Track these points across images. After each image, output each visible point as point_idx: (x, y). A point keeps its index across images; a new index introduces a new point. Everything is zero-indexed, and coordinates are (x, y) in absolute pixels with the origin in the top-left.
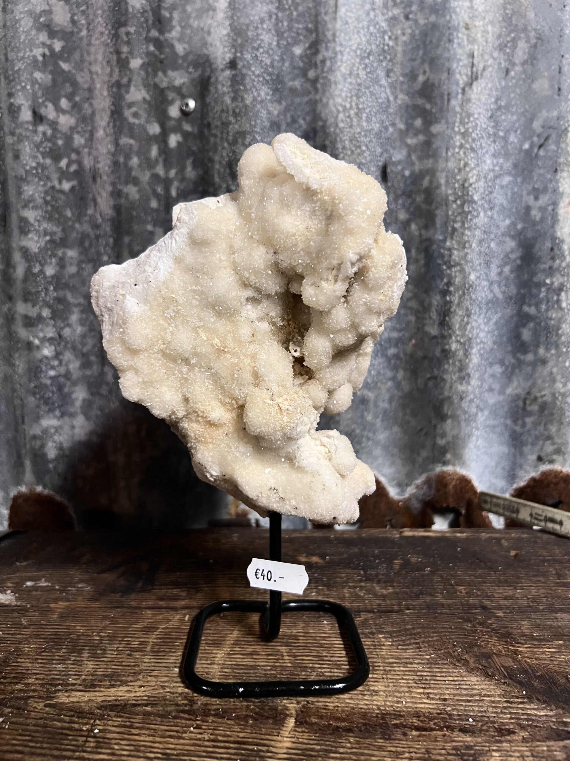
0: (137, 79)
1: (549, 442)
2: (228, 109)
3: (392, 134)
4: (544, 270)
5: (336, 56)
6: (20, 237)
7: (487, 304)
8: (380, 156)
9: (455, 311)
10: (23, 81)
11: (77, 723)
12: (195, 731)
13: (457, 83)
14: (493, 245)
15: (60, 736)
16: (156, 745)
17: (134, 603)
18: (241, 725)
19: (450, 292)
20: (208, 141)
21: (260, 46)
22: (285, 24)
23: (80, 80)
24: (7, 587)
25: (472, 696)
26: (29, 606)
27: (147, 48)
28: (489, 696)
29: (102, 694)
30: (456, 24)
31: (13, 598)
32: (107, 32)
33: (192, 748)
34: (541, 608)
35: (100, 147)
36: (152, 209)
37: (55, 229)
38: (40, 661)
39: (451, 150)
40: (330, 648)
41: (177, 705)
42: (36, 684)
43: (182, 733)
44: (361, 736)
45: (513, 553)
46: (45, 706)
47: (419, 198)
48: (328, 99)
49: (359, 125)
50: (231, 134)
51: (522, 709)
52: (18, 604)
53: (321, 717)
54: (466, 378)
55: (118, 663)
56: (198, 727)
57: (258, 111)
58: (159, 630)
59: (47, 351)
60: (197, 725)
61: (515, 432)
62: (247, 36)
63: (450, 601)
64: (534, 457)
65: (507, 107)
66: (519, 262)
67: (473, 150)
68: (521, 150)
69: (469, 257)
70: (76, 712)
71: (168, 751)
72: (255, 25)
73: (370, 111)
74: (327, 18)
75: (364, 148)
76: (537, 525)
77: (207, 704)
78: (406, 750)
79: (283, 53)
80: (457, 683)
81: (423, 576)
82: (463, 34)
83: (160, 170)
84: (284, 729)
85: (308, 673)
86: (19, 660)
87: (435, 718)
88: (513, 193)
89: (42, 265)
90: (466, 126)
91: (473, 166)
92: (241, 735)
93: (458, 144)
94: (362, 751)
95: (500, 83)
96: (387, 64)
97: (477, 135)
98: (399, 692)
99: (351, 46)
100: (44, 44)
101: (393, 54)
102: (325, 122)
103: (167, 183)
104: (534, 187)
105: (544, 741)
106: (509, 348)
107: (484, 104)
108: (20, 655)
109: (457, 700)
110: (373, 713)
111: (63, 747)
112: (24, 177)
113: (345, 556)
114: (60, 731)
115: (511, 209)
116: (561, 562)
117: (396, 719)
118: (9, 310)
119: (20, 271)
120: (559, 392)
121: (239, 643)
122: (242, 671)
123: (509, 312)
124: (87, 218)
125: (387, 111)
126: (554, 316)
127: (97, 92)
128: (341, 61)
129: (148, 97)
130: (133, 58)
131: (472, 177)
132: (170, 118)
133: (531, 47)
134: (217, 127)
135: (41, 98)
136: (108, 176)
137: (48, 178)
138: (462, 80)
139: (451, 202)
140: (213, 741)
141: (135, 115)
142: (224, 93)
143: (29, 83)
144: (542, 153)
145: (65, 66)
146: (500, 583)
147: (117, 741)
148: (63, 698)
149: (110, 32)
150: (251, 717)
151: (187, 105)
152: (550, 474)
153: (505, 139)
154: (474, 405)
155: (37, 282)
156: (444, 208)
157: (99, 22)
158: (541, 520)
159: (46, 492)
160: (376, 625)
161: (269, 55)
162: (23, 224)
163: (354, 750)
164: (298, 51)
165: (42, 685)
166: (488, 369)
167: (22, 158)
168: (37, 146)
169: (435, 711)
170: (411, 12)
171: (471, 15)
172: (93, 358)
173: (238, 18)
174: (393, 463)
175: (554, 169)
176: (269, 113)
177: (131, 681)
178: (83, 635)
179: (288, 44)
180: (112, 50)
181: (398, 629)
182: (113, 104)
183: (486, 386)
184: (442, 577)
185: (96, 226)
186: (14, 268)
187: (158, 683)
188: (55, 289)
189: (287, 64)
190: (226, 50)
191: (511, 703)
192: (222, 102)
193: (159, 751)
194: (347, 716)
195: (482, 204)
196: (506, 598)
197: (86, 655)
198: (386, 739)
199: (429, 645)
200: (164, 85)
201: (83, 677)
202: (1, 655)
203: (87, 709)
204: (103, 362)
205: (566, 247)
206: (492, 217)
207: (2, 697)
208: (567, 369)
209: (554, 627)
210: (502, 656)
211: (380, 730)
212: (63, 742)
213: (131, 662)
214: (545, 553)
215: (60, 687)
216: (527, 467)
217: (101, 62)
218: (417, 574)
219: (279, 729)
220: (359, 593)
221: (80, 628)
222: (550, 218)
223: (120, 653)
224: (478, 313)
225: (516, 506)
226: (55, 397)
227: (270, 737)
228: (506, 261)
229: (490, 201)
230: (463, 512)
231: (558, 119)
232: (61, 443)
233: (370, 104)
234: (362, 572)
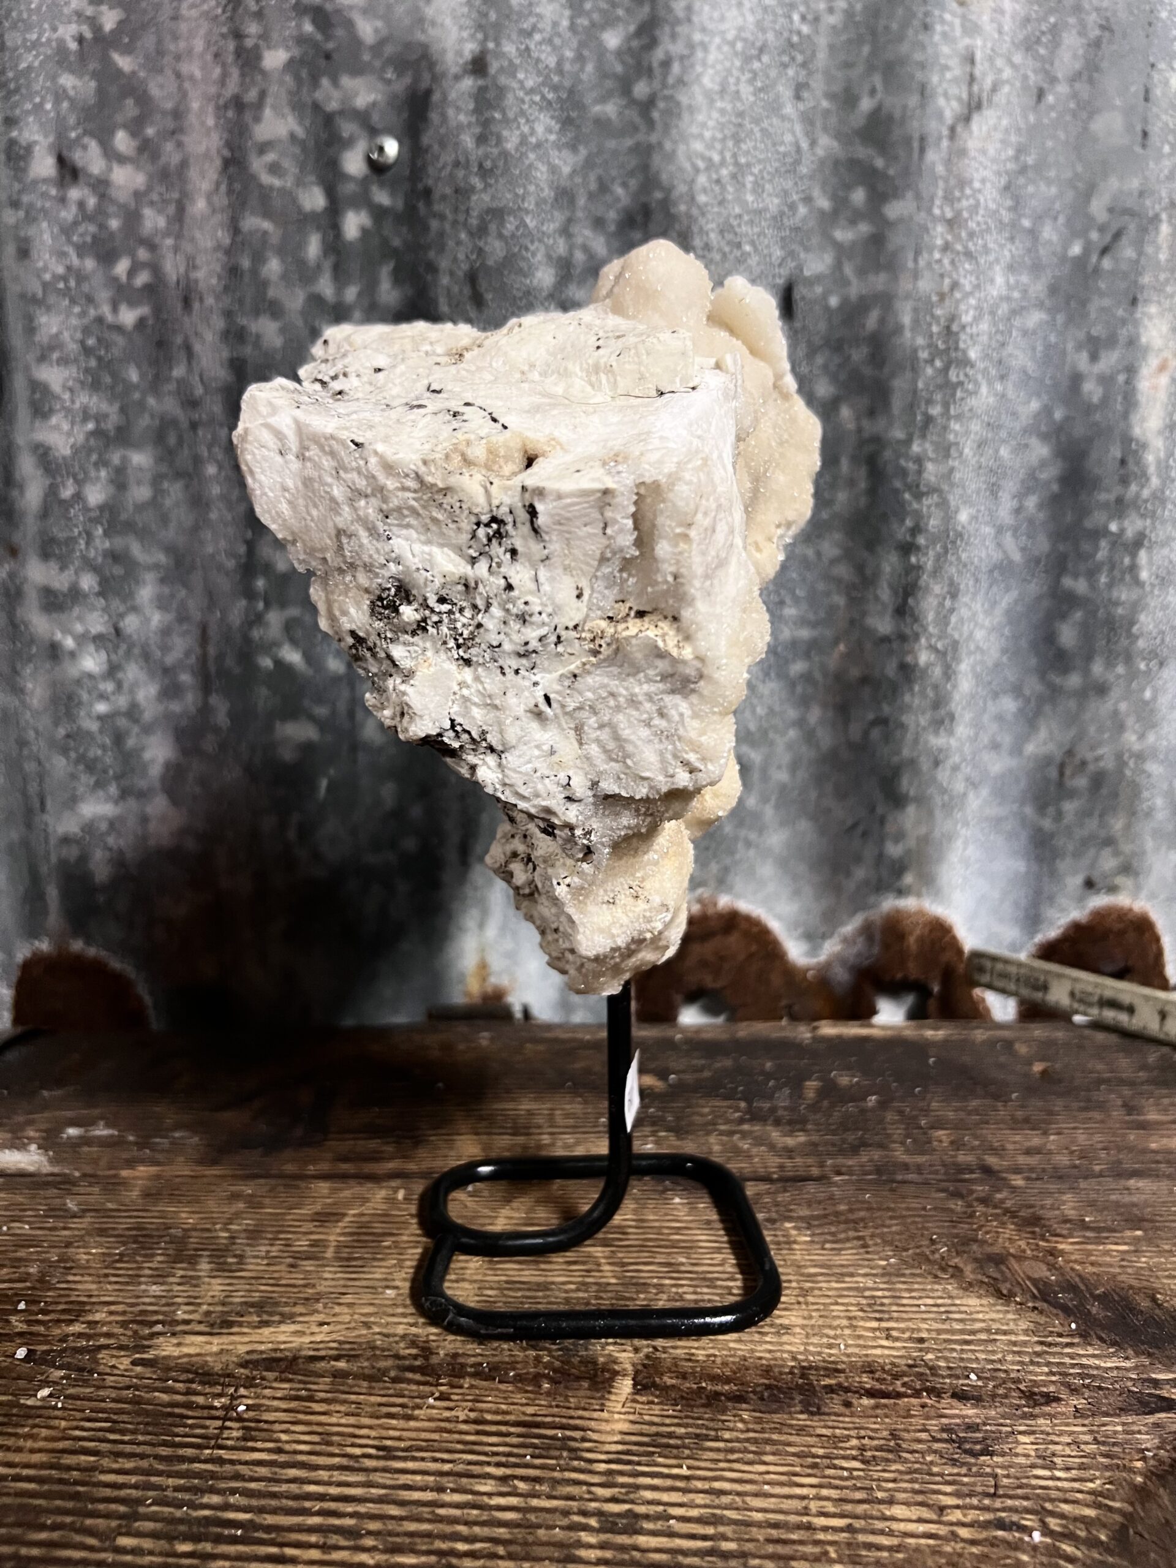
0: (278, 93)
1: (1108, 850)
2: (468, 161)
3: (804, 220)
4: (1106, 505)
5: (692, 54)
6: (32, 422)
7: (991, 571)
8: (780, 265)
9: (927, 585)
10: (37, 93)
11: (200, 1394)
12: (438, 1403)
13: (940, 116)
14: (1004, 452)
15: (170, 1420)
16: (364, 1432)
17: (290, 1168)
18: (527, 1392)
19: (918, 548)
20: (426, 228)
21: (534, 29)
23: (155, 91)
24: (28, 1139)
25: (973, 1332)
26: (77, 1174)
27: (299, 26)
28: (1005, 1333)
29: (246, 1339)
31: (44, 1159)
33: (435, 1436)
34: (1097, 1168)
35: (198, 235)
37: (105, 407)
38: (113, 1279)
39: (925, 255)
40: (691, 1248)
41: (397, 1357)
42: (110, 1323)
43: (414, 1408)
44: (763, 1409)
45: (1038, 1067)
46: (134, 1363)
47: (858, 355)
48: (675, 142)
49: (739, 200)
50: (475, 213)
51: (1071, 1356)
52: (56, 1170)
53: (684, 1376)
54: (947, 721)
55: (271, 1282)
56: (443, 1397)
57: (531, 166)
58: (347, 1219)
59: (91, 662)
60: (441, 1393)
61: (1040, 830)
62: (509, 6)
63: (921, 1159)
64: (1078, 880)
65: (1040, 167)
66: (1055, 488)
67: (968, 255)
68: (1063, 258)
69: (957, 476)
70: (196, 1373)
71: (389, 1443)
73: (761, 171)
75: (747, 248)
76: (1085, 1014)
77: (455, 1355)
78: (852, 1433)
79: (582, 45)
80: (942, 1309)
81: (863, 1111)
82: (954, 14)
83: (326, 287)
84: (613, 1397)
85: (651, 1296)
86: (71, 1278)
87: (904, 1374)
88: (1048, 347)
89: (80, 483)
90: (956, 205)
91: (968, 288)
92: (530, 1410)
93: (939, 242)
94: (766, 1436)
95: (1025, 117)
96: (797, 73)
97: (978, 224)
98: (830, 1327)
99: (723, 33)
100: (79, 14)
101: (809, 53)
102: (668, 190)
103: (340, 314)
104: (1088, 333)
105: (1119, 1416)
106: (1033, 661)
107: (994, 161)
108: (71, 1268)
109: (945, 1341)
110: (782, 1366)
111: (177, 1439)
112: (40, 295)
113: (707, 1074)
114: (169, 1410)
115: (1041, 381)
116: (1132, 1084)
117: (828, 1376)
118: (12, 575)
119: (33, 495)
120: (1129, 750)
122: (519, 1294)
123: (1034, 588)
124: (172, 387)
125: (795, 171)
126: (1124, 597)
127: (192, 119)
128: (704, 64)
129: (300, 132)
130: (269, 48)
131: (967, 312)
132: (346, 177)
133: (1089, 45)
134: (444, 198)
135: (74, 129)
136: (218, 298)
137: (90, 300)
138: (949, 108)
139: (922, 364)
140: (476, 1422)
141: (274, 169)
142: (460, 127)
143: (49, 97)
144: (1107, 264)
145: (124, 62)
146: (1018, 1124)
147: (285, 1426)
148: (167, 1348)
150: (547, 1376)
151: (381, 149)
152: (1110, 915)
153: (1033, 234)
154: (960, 777)
155: (70, 519)
156: (908, 375)
158: (1091, 1005)
159: (91, 952)
160: (777, 1204)
161: (555, 48)
162: (37, 396)
163: (751, 1435)
164: (612, 39)
165: (124, 1324)
166: (990, 703)
167: (34, 254)
168: (67, 231)
169: (903, 1362)
172: (185, 678)
174: (797, 893)
175: (1131, 297)
176: (553, 170)
177: (301, 1315)
178: (195, 1230)
179: (593, 25)
180: (224, 30)
181: (822, 1212)
182: (229, 144)
183: (985, 739)
184: (901, 1112)
185: (192, 403)
186: (21, 488)
187: (356, 1317)
188: (106, 534)
189: (590, 67)
190: (465, 34)
191: (1050, 1345)
192: (457, 144)
193: (370, 1442)
194: (735, 1372)
195: (986, 369)
196: (1028, 1152)
197: (204, 1266)
198: (812, 1414)
199: (884, 1242)
200: (333, 106)
201: (205, 1307)
202: (33, 1270)
203: (218, 1368)
204: (206, 685)
205: (1150, 458)
206: (1003, 396)
207: (45, 1348)
208: (1146, 703)
209: (1125, 1205)
210: (1026, 1258)
211: (799, 1398)
212: (176, 1430)
213: (298, 1278)
214: (1100, 1066)
215: (159, 1328)
216: (1063, 901)
217: (202, 56)
218: (851, 1107)
219: (603, 1397)
220: (740, 1144)
221: (187, 1217)
222: (1120, 399)
223: (272, 1261)
224: (972, 590)
225: (1042, 978)
226: (108, 760)
227: (586, 1414)
228: (1030, 484)
229: (1000, 362)
230: (936, 989)
231: (1141, 194)
232: (121, 852)
233: (762, 156)
234: (743, 1104)
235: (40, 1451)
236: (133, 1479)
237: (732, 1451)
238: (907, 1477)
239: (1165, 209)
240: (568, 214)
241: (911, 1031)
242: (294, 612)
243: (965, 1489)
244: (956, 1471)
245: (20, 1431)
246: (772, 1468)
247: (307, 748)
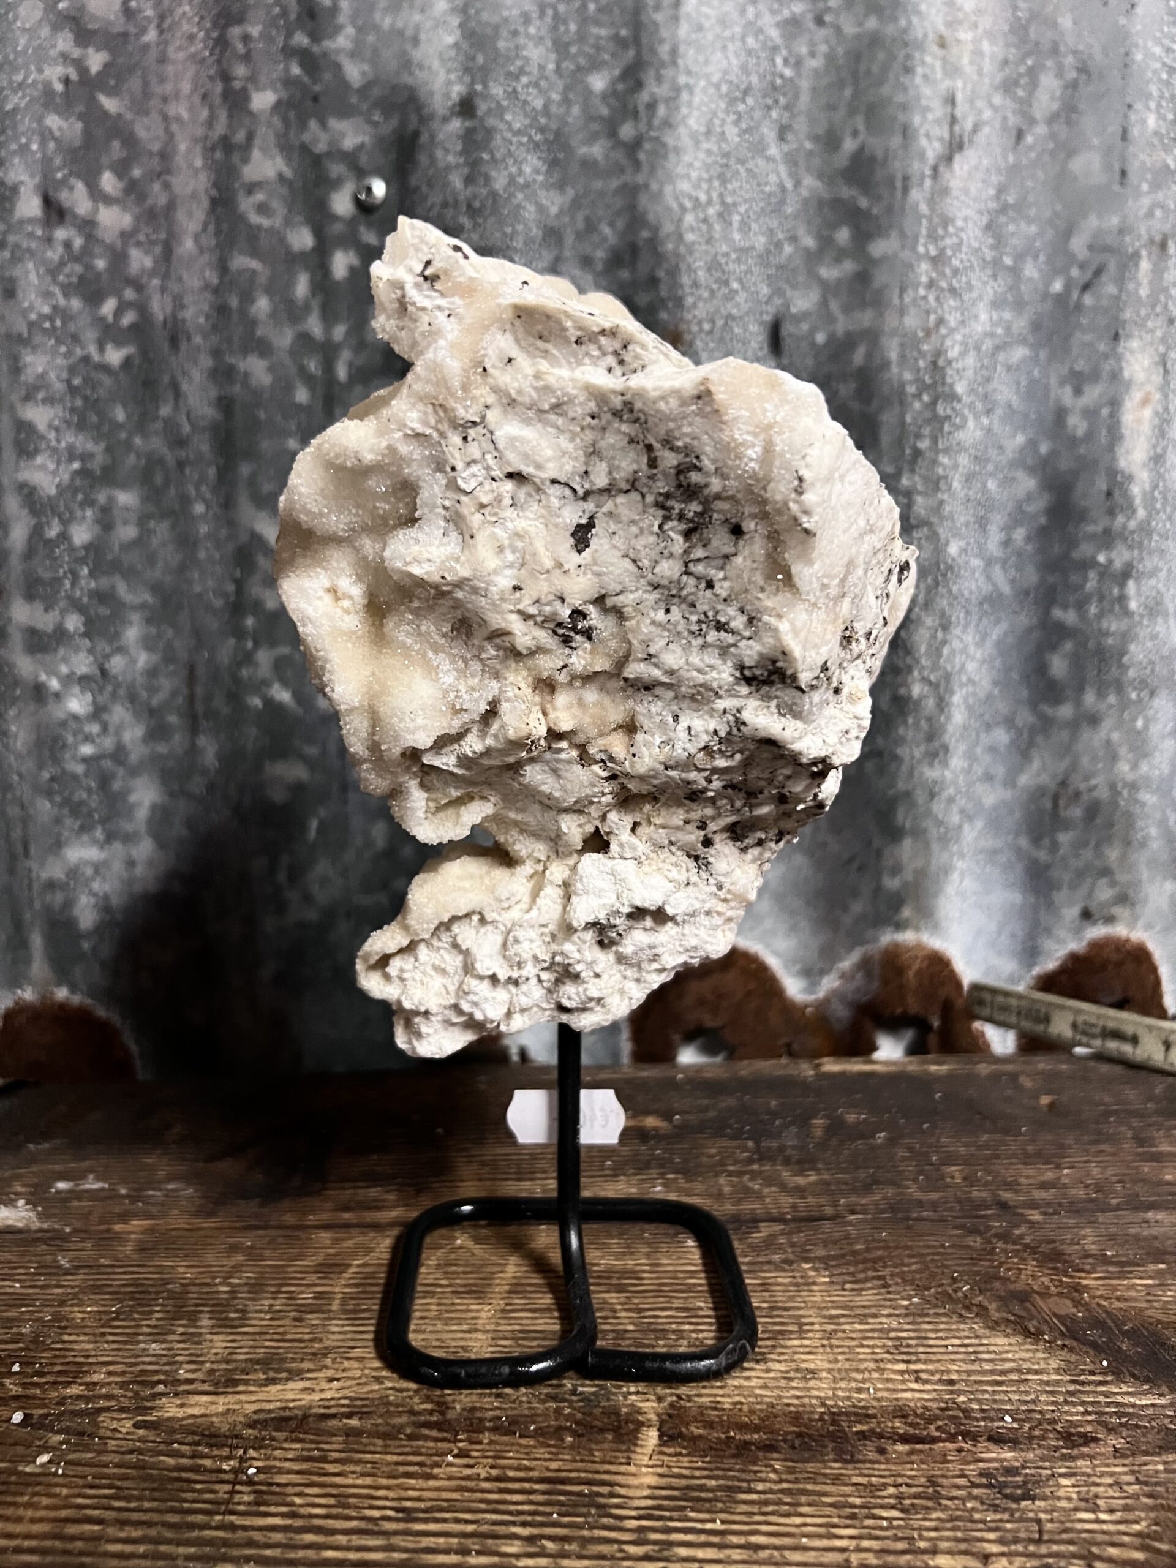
0: (265, 134)
1: (1104, 880)
2: (456, 201)
3: (790, 258)
4: (1093, 537)
5: (677, 97)
6: (17, 462)
7: (981, 604)
8: (767, 303)
9: (919, 619)
10: (23, 134)
11: (207, 1457)
12: (458, 1461)
13: (922, 155)
14: (992, 485)
15: (177, 1485)
16: (381, 1493)
17: (289, 1219)
18: (549, 1446)
21: (522, 71)
22: (573, 27)
23: (141, 133)
24: (16, 1194)
25: (1003, 1373)
26: (68, 1230)
27: (287, 70)
28: (1036, 1372)
29: (253, 1398)
30: (920, 36)
31: (32, 1214)
32: (202, 34)
33: (457, 1496)
34: (1114, 1202)
35: (185, 276)
36: (299, 406)
37: (90, 446)
38: (111, 1338)
39: (910, 292)
41: (412, 1412)
42: (109, 1384)
43: (432, 1466)
44: (795, 1458)
45: (1045, 1100)
46: (136, 1426)
47: (846, 390)
48: (662, 184)
49: (726, 238)
51: (1106, 1395)
52: (45, 1226)
53: (710, 1425)
54: (941, 753)
55: (276, 1337)
56: (463, 1454)
57: (519, 206)
58: (352, 1270)
59: (77, 704)
60: (460, 1449)
61: (1035, 862)
62: (496, 50)
63: (934, 1196)
64: (1072, 912)
65: (1019, 207)
66: (1043, 520)
67: (953, 291)
68: (1046, 295)
69: (947, 509)
70: (203, 1435)
71: (408, 1504)
72: (513, 27)
73: (747, 211)
74: (659, 17)
75: (735, 285)
76: (1088, 1046)
77: (473, 1409)
78: (889, 1481)
79: (567, 89)
80: (970, 1349)
81: (873, 1148)
82: (935, 57)
83: (314, 326)
84: (638, 1450)
85: (671, 1342)
86: (66, 1338)
87: (937, 1418)
88: (1032, 382)
89: (65, 523)
90: (940, 243)
91: (953, 324)
92: (554, 1465)
93: (924, 279)
94: (801, 1486)
95: (1005, 158)
96: (781, 115)
97: (962, 261)
98: (858, 1370)
99: (708, 75)
100: (65, 57)
101: (790, 95)
102: (656, 230)
103: (328, 351)
104: (1071, 368)
105: (1159, 1454)
106: (1025, 693)
107: (975, 200)
108: (66, 1327)
109: (976, 1382)
110: (812, 1413)
111: (186, 1505)
112: (26, 335)
113: (711, 1114)
114: (175, 1474)
115: (1026, 416)
116: (1139, 1114)
117: (860, 1423)
119: (19, 535)
120: (1123, 780)
121: (519, 1288)
122: (535, 1344)
123: (1024, 620)
124: (159, 425)
125: (780, 211)
126: (1113, 628)
127: (180, 160)
128: (690, 104)
129: (288, 173)
130: (257, 89)
131: (953, 347)
132: (335, 218)
133: (1066, 87)
135: (59, 169)
136: (205, 337)
137: (75, 338)
138: (932, 150)
139: (910, 399)
140: (497, 1479)
141: (263, 209)
142: (448, 168)
143: (35, 138)
144: (1088, 300)
145: (109, 104)
146: (1028, 1159)
147: (297, 1489)
148: (171, 1409)
149: (207, 36)
150: (569, 1429)
151: (369, 190)
153: (1015, 271)
154: (955, 809)
155: (55, 559)
156: (897, 409)
157: (184, 13)
158: (1093, 1036)
159: (77, 999)
160: (793, 1245)
161: (541, 91)
162: (23, 436)
163: (785, 1485)
164: (598, 82)
165: (123, 1385)
166: (983, 735)
167: (20, 295)
168: (53, 272)
169: (935, 1405)
170: (828, 10)
171: (949, 18)
172: (173, 719)
173: (477, 12)
174: (793, 928)
175: (1113, 332)
176: (541, 209)
177: (309, 1371)
178: (195, 1285)
179: (579, 69)
180: (212, 72)
181: (838, 1252)
182: (215, 185)
183: (979, 770)
184: (910, 1149)
185: (179, 442)
186: (7, 528)
187: (367, 1372)
188: (92, 574)
189: (576, 110)
190: (453, 77)
191: (1082, 1383)
192: (446, 184)
193: (388, 1504)
194: (763, 1420)
195: (972, 403)
196: (1044, 1186)
197: (205, 1322)
198: (846, 1461)
199: (905, 1281)
200: (321, 147)
201: (208, 1365)
202: (26, 1330)
203: (225, 1428)
204: (193, 726)
205: (1135, 490)
206: (989, 430)
207: (41, 1412)
208: (1139, 733)
209: (1145, 1239)
210: (1051, 1295)
211: (831, 1445)
212: (184, 1495)
213: (304, 1332)
214: (1107, 1099)
215: (161, 1388)
216: (1062, 933)
217: (189, 97)
218: (860, 1144)
219: (629, 1450)
220: (750, 1184)
221: (184, 1271)
222: (1104, 433)
223: (276, 1315)
224: (963, 622)
225: (1043, 1010)
226: (94, 802)
227: (612, 1468)
228: (1017, 517)
229: (986, 396)
230: (936, 1023)
231: (1121, 232)
232: (106, 897)
233: (748, 196)
234: (750, 1144)
235: (41, 1520)
236: (142, 1549)
237: (766, 1503)
238: (949, 1525)
239: (1144, 246)
240: (555, 253)
241: (914, 1066)
242: (284, 650)
243: (1009, 1536)
244: (998, 1516)
245: (19, 1499)
246: (809, 1520)
247: (298, 788)
